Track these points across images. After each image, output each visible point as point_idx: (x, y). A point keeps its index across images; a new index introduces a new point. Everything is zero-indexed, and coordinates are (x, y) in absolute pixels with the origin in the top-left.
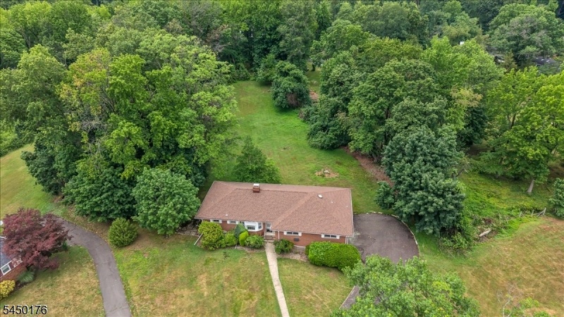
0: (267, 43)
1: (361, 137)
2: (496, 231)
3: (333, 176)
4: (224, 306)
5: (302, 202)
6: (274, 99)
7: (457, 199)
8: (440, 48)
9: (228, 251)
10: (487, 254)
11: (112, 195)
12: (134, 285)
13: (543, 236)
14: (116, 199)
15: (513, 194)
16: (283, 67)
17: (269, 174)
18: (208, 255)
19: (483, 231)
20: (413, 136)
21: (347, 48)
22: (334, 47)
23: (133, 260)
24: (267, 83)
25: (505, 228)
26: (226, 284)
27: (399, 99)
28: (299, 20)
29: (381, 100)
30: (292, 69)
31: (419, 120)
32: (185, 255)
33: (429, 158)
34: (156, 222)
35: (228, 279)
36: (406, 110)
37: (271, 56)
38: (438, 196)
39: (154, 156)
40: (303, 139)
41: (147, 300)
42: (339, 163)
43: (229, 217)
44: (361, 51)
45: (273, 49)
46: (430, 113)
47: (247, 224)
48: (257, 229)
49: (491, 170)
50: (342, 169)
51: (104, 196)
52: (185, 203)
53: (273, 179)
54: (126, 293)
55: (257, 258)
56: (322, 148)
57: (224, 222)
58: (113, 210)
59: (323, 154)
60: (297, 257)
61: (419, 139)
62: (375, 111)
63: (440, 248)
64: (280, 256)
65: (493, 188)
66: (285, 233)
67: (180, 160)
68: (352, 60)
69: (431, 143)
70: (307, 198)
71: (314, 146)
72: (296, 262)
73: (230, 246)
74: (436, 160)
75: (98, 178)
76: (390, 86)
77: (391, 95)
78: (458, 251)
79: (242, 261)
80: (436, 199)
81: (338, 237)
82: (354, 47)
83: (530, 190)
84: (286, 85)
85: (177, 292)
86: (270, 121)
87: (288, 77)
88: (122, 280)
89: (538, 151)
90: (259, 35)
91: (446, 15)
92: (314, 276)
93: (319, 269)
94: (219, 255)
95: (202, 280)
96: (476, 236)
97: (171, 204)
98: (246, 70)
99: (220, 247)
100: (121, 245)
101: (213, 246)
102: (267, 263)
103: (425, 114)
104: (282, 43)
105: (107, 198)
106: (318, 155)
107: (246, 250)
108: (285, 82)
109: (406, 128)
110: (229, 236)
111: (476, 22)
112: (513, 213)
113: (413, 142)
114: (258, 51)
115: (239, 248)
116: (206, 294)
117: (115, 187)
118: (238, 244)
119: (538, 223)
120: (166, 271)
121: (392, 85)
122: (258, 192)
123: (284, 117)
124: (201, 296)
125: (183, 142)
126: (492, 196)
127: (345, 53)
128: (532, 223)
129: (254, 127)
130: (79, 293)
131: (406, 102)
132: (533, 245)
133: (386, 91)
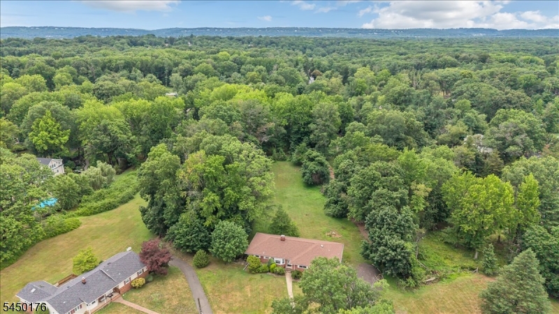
0: (301, 134)
1: (355, 211)
2: (440, 279)
3: (338, 236)
4: (260, 302)
5: (310, 248)
6: (303, 177)
7: (405, 253)
9: (263, 275)
10: (429, 293)
11: (198, 236)
12: (209, 288)
13: (471, 285)
14: (199, 238)
15: (464, 258)
16: (310, 154)
17: (292, 231)
18: (251, 276)
19: (429, 278)
20: (382, 213)
21: (352, 148)
22: (344, 146)
23: (207, 275)
24: (298, 164)
25: (446, 278)
26: (261, 292)
27: (376, 188)
28: (326, 121)
29: (366, 188)
30: (317, 156)
31: (389, 202)
32: (237, 275)
33: (391, 227)
34: (222, 253)
35: (262, 289)
36: (380, 195)
37: (304, 144)
38: (393, 250)
39: (224, 214)
40: (321, 209)
41: (216, 296)
42: (344, 228)
43: (265, 254)
44: (363, 150)
45: (306, 139)
46: (395, 199)
47: (275, 259)
48: (281, 263)
49: (449, 241)
50: (345, 232)
51: (193, 236)
52: (240, 242)
53: (294, 233)
54: (205, 291)
55: (280, 279)
56: (333, 216)
57: (262, 257)
58: (197, 245)
59: (333, 221)
61: (385, 215)
62: (362, 195)
63: (399, 286)
64: (294, 280)
65: (451, 254)
66: (298, 267)
67: (239, 216)
68: (355, 157)
69: (394, 218)
70: (313, 246)
71: (328, 215)
73: (265, 272)
74: (396, 228)
75: (191, 225)
76: (372, 179)
77: (372, 185)
78: (408, 288)
79: (270, 280)
80: (391, 252)
82: (358, 148)
83: (476, 256)
84: (313, 168)
85: (233, 293)
86: (298, 193)
87: (314, 162)
88: (202, 285)
90: (295, 128)
91: (456, 111)
94: (258, 276)
95: (248, 289)
96: (424, 281)
97: (233, 242)
98: (284, 153)
99: (259, 272)
100: (200, 266)
101: (254, 271)
102: (286, 283)
103: (392, 198)
104: (312, 136)
105: (195, 237)
106: (330, 221)
107: (274, 275)
108: (311, 165)
109: (380, 207)
110: (264, 266)
111: (484, 118)
112: (455, 269)
113: (382, 216)
114: (294, 139)
115: (270, 274)
116: (249, 295)
117: (200, 231)
118: (270, 271)
119: (471, 277)
120: (227, 283)
121: (374, 179)
122: (284, 240)
123: (309, 191)
124: (247, 296)
125: (242, 206)
126: (447, 258)
127: (350, 152)
128: (467, 277)
129: (286, 198)
130: (179, 289)
131: (380, 190)
132: (461, 290)
133: (369, 182)
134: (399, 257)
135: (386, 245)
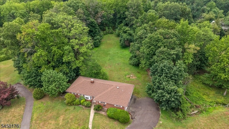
0: (122, 19)
1: (144, 63)
2: (200, 112)
3: (134, 78)
5: (109, 89)
6: (120, 42)
7: (177, 96)
8: (183, 25)
9: (76, 107)
10: (193, 123)
11: (36, 78)
12: (35, 116)
13: (224, 117)
14: (37, 80)
15: (216, 95)
16: (124, 29)
17: (102, 75)
18: (68, 108)
19: (193, 111)
20: (162, 65)
21: (147, 23)
22: (142, 22)
23: (39, 106)
24: (118, 35)
25: (206, 111)
26: (70, 121)
27: (159, 47)
28: (134, 10)
29: (152, 47)
30: (128, 30)
31: (167, 57)
32: (59, 106)
33: (168, 75)
35: (71, 119)
36: (162, 52)
37: (123, 24)
38: (168, 94)
39: (54, 64)
40: (127, 61)
41: (37, 123)
42: (139, 73)
43: (78, 92)
44: (154, 24)
45: (124, 21)
46: (172, 55)
47: (85, 96)
48: (89, 99)
49: (207, 82)
50: (139, 75)
51: (33, 78)
52: (60, 85)
53: (104, 77)
54: (31, 119)
55: (86, 111)
56: (133, 65)
57: (77, 94)
58: (36, 84)
59: (133, 68)
60: (103, 113)
61: (164, 66)
62: (149, 52)
63: (171, 117)
64: (96, 112)
65: (207, 91)
66: (100, 102)
68: (148, 28)
69: (170, 68)
70: (112, 87)
71: (130, 64)
72: (102, 115)
73: (77, 105)
74: (172, 76)
75: (31, 71)
76: (157, 41)
77: (156, 45)
78: (178, 119)
79: (80, 112)
80: (167, 95)
81: (121, 107)
82: (150, 22)
83: (225, 94)
84: (125, 37)
85: (50, 121)
86: (117, 51)
87: (126, 34)
88: (32, 113)
89: (226, 76)
90: (118, 16)
91: (207, 9)
92: (108, 122)
93: (111, 120)
94: (72, 108)
95: (61, 118)
96: (189, 113)
97: (54, 85)
98: (112, 29)
99: (73, 105)
101: (71, 104)
102: (90, 114)
103: (170, 55)
104: (126, 19)
105: (34, 79)
106: (131, 68)
107: (83, 107)
108: (125, 36)
109: (161, 60)
110: (77, 100)
111: (222, 12)
112: (212, 104)
113: (162, 67)
114: (118, 22)
115: (81, 106)
116: (60, 124)
117: (38, 75)
118: (81, 104)
119: (223, 111)
120: (49, 112)
121: (158, 41)
122: (93, 83)
123: (123, 50)
124: (58, 124)
126: (205, 95)
127: (145, 25)
128: (220, 110)
129: (109, 54)
130: (15, 117)
131: (162, 49)
132: (217, 121)
133: (155, 43)
134: (173, 99)
135: (163, 89)
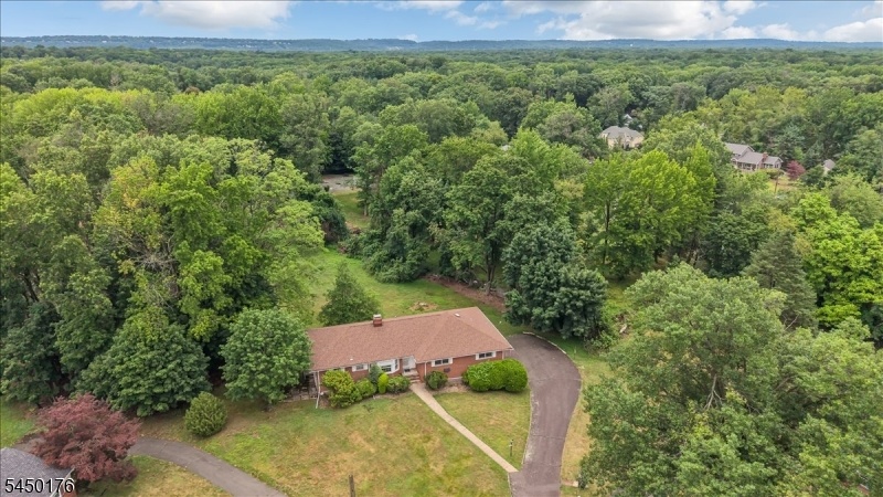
1: (468, 249)
4: (405, 455)
9: (367, 403)
12: (267, 469)
18: (343, 414)
19: (620, 328)
23: (239, 446)
26: (391, 435)
27: (506, 198)
29: (486, 200)
31: (534, 216)
32: (311, 422)
33: (557, 254)
35: (389, 430)
36: (518, 206)
41: (298, 478)
42: (431, 294)
43: (355, 361)
46: (543, 208)
47: (380, 365)
48: (394, 370)
54: (261, 479)
55: (405, 400)
56: (401, 280)
57: (349, 369)
59: (404, 288)
60: (454, 389)
62: (482, 214)
64: (434, 393)
66: (433, 365)
68: (419, 166)
71: (387, 281)
72: (456, 394)
73: (366, 397)
75: (160, 340)
77: (497, 194)
79: (391, 408)
80: (581, 292)
81: (494, 355)
82: (415, 152)
85: (333, 458)
92: (484, 402)
93: (486, 396)
94: (359, 410)
95: (357, 439)
96: (618, 332)
99: (356, 402)
100: (209, 433)
101: (341, 401)
105: (174, 370)
107: (390, 396)
109: (522, 226)
110: (364, 384)
113: (538, 238)
115: (378, 397)
116: (372, 450)
117: (185, 352)
118: (377, 392)
120: (300, 444)
121: (495, 182)
122: (381, 325)
124: (369, 454)
133: (491, 189)
135: (567, 284)
